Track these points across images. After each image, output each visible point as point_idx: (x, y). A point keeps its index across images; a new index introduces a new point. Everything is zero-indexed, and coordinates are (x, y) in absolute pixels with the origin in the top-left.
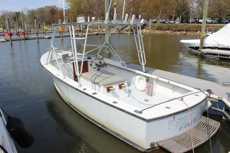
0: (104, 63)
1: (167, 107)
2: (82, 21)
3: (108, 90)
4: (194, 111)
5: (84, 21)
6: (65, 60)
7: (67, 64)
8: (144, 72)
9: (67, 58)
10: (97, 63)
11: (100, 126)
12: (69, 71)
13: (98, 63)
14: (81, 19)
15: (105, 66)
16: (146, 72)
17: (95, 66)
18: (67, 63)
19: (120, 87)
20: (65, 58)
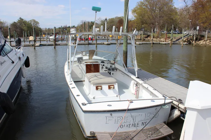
0: (115, 67)
2: (73, 32)
3: (97, 89)
4: (140, 114)
5: (75, 32)
6: (79, 62)
7: (81, 65)
8: (136, 78)
9: (81, 60)
10: (108, 67)
12: (82, 71)
14: (73, 31)
15: (116, 70)
16: (138, 78)
17: (105, 69)
18: (81, 64)
19: (110, 88)
20: (80, 60)
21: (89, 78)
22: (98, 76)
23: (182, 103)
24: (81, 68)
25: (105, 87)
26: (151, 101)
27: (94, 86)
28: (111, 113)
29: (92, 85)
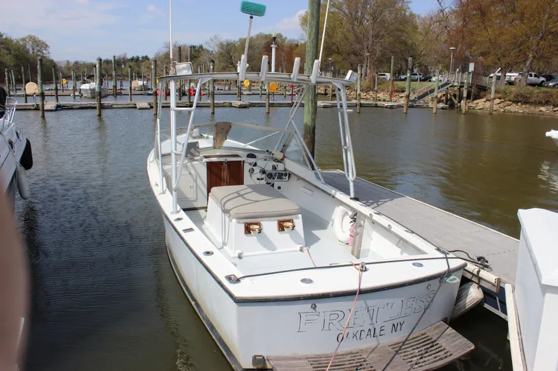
0: (285, 170)
1: (304, 281)
2: (185, 72)
3: (248, 230)
5: (190, 73)
6: (189, 155)
7: (193, 166)
8: (351, 198)
9: (192, 150)
10: (266, 169)
11: (193, 303)
12: (196, 181)
13: (269, 168)
14: (184, 68)
15: (287, 176)
16: (356, 199)
17: (259, 176)
18: (194, 163)
19: (281, 227)
21: (224, 201)
22: (244, 196)
23: (487, 267)
24: (193, 172)
25: (270, 226)
26: (414, 264)
27: (239, 223)
28: (314, 301)
29: (234, 220)
